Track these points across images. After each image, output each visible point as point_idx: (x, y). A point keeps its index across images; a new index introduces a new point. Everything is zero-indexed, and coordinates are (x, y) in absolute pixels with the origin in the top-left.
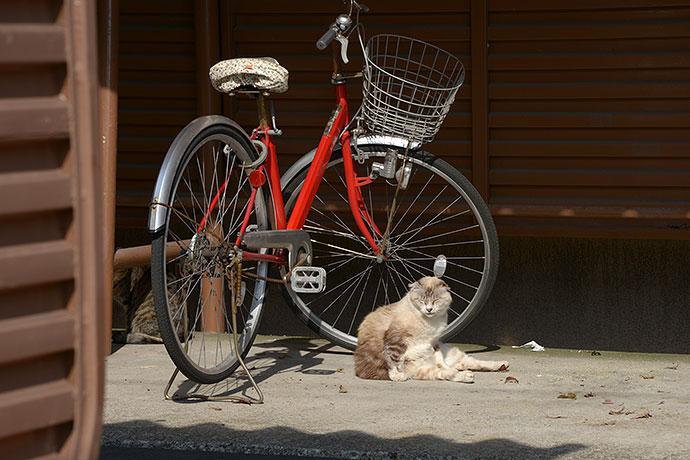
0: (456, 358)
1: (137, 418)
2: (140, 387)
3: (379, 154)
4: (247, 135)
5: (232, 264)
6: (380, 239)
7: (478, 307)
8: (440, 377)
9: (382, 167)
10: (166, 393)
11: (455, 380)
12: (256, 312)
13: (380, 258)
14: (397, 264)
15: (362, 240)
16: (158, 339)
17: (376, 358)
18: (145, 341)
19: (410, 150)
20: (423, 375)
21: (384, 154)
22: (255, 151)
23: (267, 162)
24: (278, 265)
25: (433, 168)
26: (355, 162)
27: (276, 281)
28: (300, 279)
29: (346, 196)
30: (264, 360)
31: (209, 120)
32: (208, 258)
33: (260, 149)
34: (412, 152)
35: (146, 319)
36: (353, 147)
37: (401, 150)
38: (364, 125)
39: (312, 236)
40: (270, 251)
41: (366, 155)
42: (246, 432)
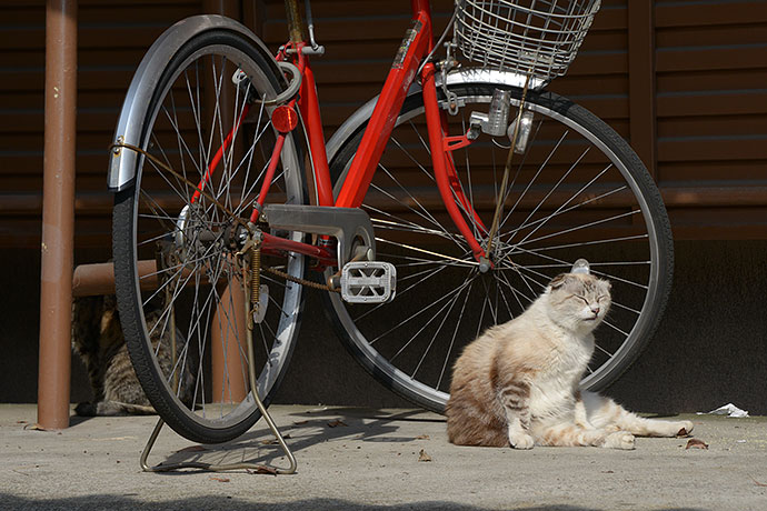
0: (607, 416)
1: (94, 493)
2: (105, 459)
3: (482, 99)
4: (270, 54)
5: (244, 250)
6: (485, 237)
7: (641, 341)
8: (581, 442)
9: (486, 119)
10: (144, 460)
11: (605, 446)
12: (286, 335)
13: (484, 265)
14: (512, 276)
15: (457, 238)
16: (145, 408)
17: (482, 410)
18: (125, 412)
19: (529, 91)
20: (555, 440)
21: (488, 99)
22: (281, 79)
23: (300, 96)
24: (320, 261)
25: (567, 121)
26: (443, 113)
27: (317, 285)
28: (355, 281)
29: (431, 169)
30: (304, 430)
31: (206, 22)
32: (206, 243)
33: (290, 75)
34: (532, 95)
35: (126, 377)
36: (439, 88)
37: (515, 91)
38: (457, 54)
39: (378, 232)
40: (308, 238)
41: (461, 101)
42: (265, 504)
